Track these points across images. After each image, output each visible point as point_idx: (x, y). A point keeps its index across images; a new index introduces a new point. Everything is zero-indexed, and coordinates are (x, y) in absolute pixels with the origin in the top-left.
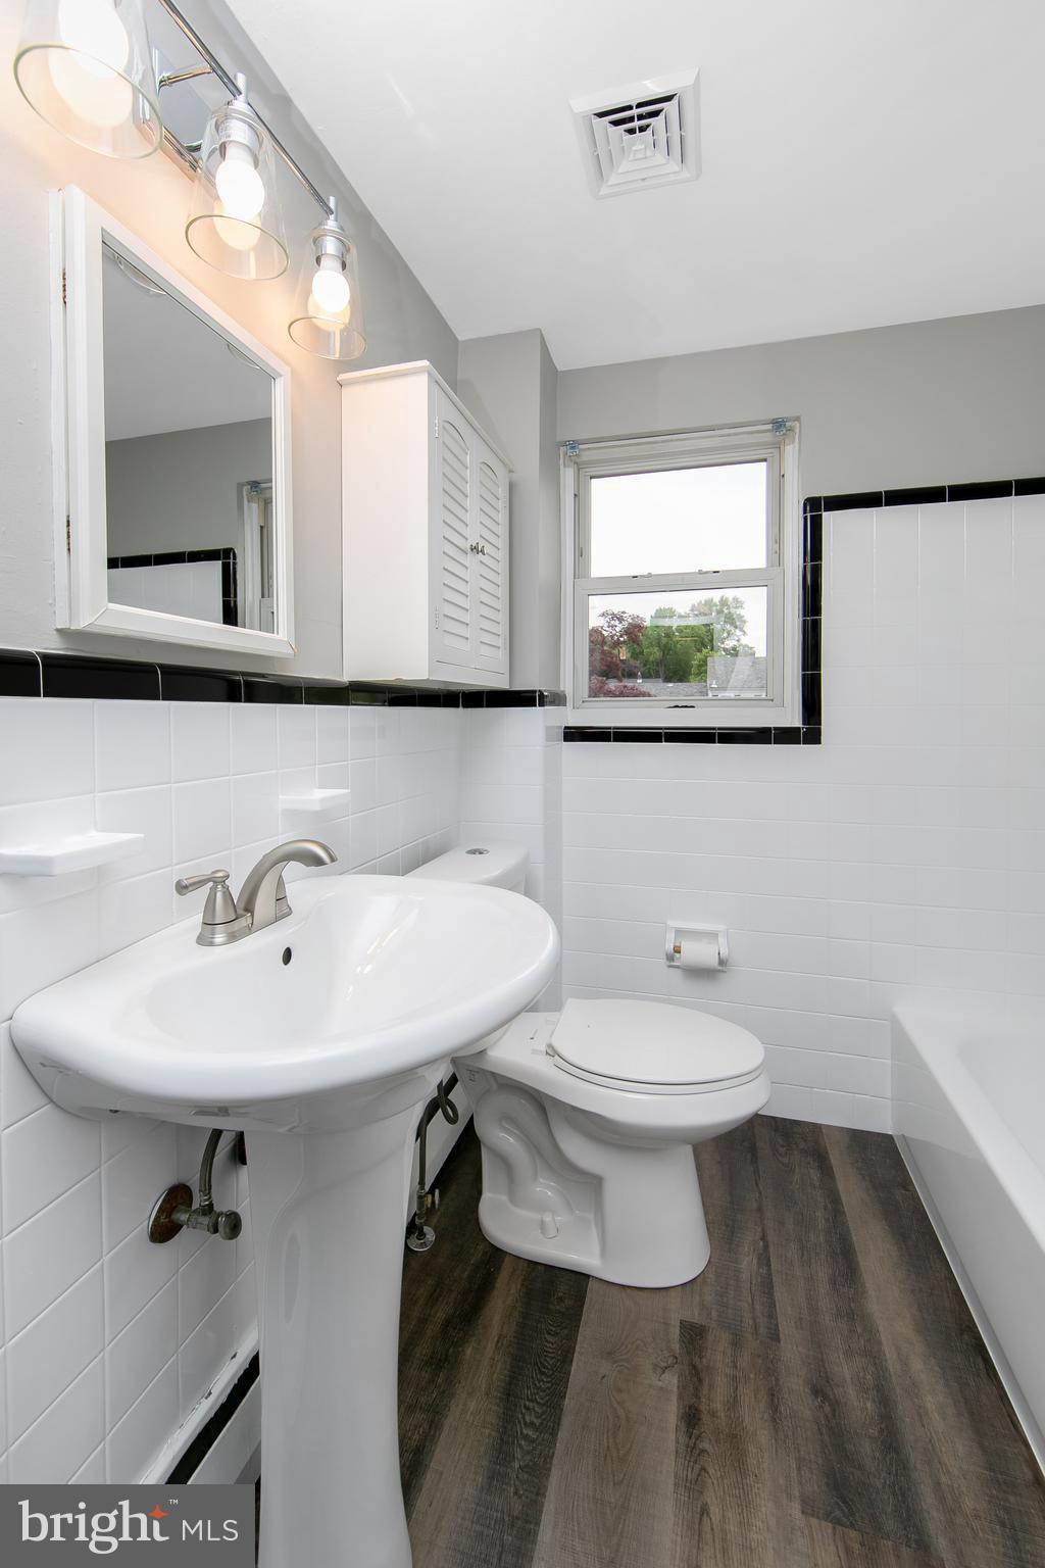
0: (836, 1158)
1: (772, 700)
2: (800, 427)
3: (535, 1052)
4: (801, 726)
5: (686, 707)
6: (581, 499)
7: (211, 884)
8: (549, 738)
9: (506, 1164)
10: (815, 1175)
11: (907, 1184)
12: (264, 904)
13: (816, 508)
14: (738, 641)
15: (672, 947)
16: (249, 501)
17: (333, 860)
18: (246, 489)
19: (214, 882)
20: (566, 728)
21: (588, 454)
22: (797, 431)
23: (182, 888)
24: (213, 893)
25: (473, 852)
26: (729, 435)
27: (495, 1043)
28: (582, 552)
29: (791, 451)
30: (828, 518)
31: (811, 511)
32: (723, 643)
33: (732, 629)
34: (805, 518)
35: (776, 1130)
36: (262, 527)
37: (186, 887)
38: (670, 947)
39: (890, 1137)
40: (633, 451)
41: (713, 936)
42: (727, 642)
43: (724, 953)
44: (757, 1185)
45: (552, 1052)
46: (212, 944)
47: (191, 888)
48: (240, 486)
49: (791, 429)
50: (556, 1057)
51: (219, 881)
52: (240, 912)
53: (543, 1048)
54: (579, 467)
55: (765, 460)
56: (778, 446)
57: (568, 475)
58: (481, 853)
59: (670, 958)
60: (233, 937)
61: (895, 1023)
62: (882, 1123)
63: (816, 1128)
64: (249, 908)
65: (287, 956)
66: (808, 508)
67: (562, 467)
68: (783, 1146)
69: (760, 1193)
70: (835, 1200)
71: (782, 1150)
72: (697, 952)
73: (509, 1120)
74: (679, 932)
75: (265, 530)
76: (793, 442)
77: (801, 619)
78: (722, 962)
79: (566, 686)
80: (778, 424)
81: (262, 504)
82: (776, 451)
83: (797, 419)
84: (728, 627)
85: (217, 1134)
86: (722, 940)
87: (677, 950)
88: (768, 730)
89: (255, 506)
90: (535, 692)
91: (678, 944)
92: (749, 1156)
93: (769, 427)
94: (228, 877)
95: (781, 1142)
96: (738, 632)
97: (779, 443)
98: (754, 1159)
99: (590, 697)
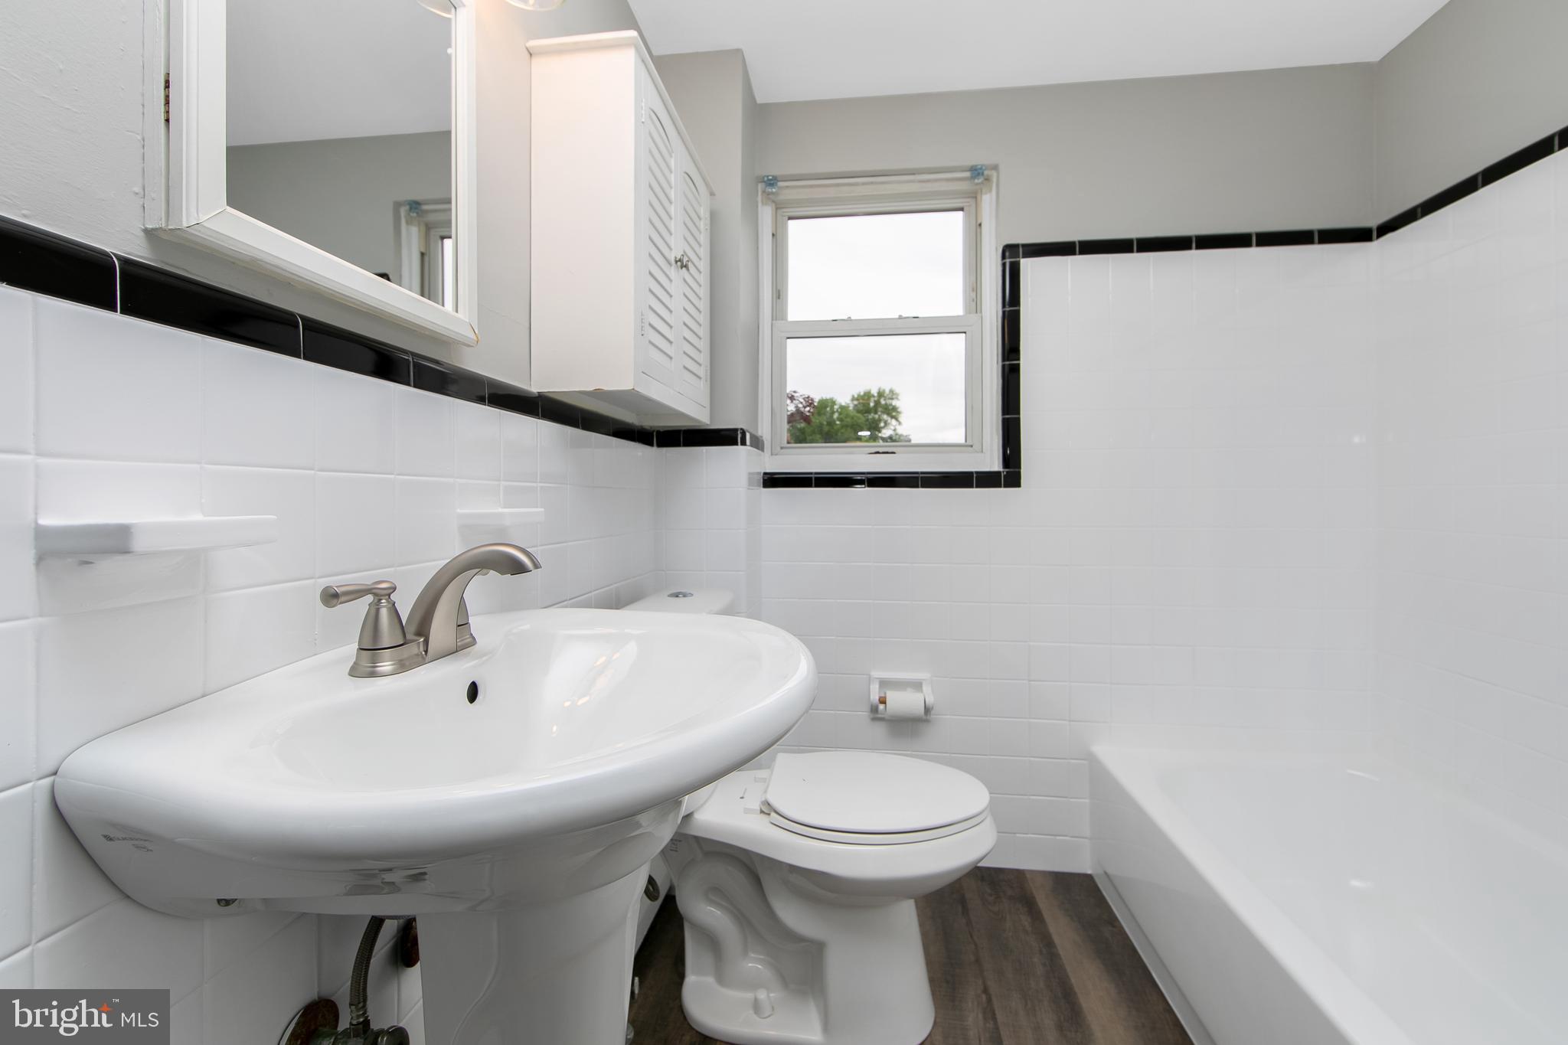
0: (1045, 903)
1: (972, 446)
2: (998, 177)
3: (747, 811)
4: (1001, 470)
5: (887, 453)
6: (779, 239)
7: (370, 598)
8: (751, 483)
9: (713, 943)
10: (1026, 921)
11: (1113, 921)
12: (441, 630)
13: (1013, 255)
14: (895, 430)
15: (877, 698)
16: (408, 223)
17: (537, 566)
18: (403, 211)
19: (375, 595)
20: (765, 474)
21: (788, 192)
22: (995, 180)
23: (331, 597)
24: (373, 611)
25: (676, 595)
26: (928, 181)
27: (702, 805)
28: (779, 294)
29: (987, 200)
30: (1027, 265)
31: (1010, 258)
32: (880, 432)
33: (889, 419)
34: (1004, 265)
35: (983, 879)
36: (423, 254)
37: (336, 596)
38: (875, 697)
39: (1089, 878)
40: (832, 193)
41: (917, 686)
42: (884, 431)
43: (930, 700)
44: (971, 936)
45: (767, 809)
46: (373, 674)
47: (343, 599)
48: (397, 205)
49: (988, 179)
50: (773, 814)
51: (381, 595)
52: (409, 636)
53: (757, 806)
54: (778, 207)
55: (962, 209)
56: (974, 196)
57: (766, 213)
58: (684, 596)
59: (874, 709)
60: (403, 667)
61: (1093, 761)
62: (1082, 864)
63: (1019, 875)
64: (423, 630)
65: (473, 693)
66: (1007, 254)
67: (760, 204)
68: (991, 895)
69: (976, 945)
70: (1047, 942)
71: (991, 899)
72: (902, 702)
73: (716, 893)
74: (884, 684)
75: (426, 258)
76: (990, 191)
77: (1000, 364)
78: (927, 710)
79: (764, 431)
80: (976, 172)
81: (423, 228)
82: (972, 201)
83: (995, 168)
84: (885, 417)
85: (376, 923)
86: (926, 688)
87: (883, 701)
88: (970, 474)
89: (414, 230)
90: (736, 430)
91: (883, 695)
92: (960, 908)
93: (967, 174)
94: (394, 589)
95: (989, 891)
96: (894, 422)
97: (976, 193)
98: (965, 911)
99: (788, 443)
